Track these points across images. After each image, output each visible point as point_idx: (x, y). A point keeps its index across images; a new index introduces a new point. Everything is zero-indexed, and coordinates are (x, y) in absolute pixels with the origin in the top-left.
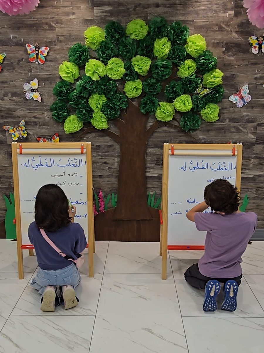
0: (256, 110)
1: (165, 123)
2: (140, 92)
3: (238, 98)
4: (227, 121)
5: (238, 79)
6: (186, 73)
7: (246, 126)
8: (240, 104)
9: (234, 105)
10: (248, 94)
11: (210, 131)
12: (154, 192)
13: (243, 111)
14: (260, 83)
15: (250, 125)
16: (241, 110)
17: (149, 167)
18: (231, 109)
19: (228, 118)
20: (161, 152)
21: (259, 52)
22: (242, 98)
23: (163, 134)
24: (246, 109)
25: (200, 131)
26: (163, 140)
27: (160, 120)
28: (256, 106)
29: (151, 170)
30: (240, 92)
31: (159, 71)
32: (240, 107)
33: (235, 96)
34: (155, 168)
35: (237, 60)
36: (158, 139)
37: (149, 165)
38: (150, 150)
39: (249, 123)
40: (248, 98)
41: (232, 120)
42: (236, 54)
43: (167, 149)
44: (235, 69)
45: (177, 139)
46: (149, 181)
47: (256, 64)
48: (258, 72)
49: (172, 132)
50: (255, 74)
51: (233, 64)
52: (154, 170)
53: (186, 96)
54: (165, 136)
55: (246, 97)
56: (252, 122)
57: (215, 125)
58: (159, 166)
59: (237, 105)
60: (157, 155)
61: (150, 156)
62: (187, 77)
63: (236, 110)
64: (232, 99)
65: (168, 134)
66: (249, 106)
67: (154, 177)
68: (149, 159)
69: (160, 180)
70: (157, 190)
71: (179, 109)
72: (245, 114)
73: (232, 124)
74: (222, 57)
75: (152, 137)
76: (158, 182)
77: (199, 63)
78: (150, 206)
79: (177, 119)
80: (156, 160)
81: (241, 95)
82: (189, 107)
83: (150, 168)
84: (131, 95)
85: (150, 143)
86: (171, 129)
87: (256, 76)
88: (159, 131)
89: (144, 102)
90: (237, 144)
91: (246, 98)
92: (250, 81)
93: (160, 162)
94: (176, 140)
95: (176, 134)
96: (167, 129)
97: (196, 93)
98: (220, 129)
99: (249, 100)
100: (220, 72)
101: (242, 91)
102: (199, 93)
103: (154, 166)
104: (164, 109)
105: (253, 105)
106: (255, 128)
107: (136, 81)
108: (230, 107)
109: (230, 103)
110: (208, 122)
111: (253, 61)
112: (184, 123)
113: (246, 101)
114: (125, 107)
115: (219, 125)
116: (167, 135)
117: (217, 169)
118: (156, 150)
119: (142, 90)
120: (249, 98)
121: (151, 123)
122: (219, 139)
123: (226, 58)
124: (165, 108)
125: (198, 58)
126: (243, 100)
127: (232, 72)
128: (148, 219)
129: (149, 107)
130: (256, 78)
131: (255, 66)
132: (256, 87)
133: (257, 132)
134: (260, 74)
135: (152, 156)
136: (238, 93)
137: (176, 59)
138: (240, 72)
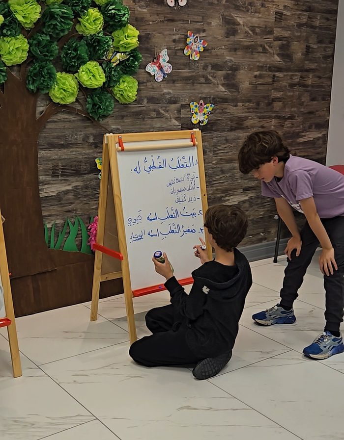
0: (178, 85)
1: (65, 106)
2: (25, 55)
3: (156, 68)
4: (145, 101)
5: (153, 40)
6: (92, 29)
7: (168, 108)
8: (159, 78)
9: (152, 78)
10: (168, 62)
11: (125, 118)
12: (53, 222)
13: (163, 86)
14: (179, 48)
15: (173, 106)
16: (160, 86)
17: (41, 183)
18: (149, 84)
19: (146, 97)
20: (59, 154)
21: (175, 5)
22: (161, 68)
23: (60, 126)
24: (167, 83)
25: (112, 118)
26: (60, 134)
27: (58, 101)
28: (178, 80)
29: (46, 186)
30: (158, 60)
31: (58, 24)
32: (159, 81)
33: (153, 65)
34: (52, 182)
35: (152, 14)
36: (52, 134)
37: (42, 178)
38: (42, 152)
39: (172, 104)
40: (168, 68)
41: (151, 100)
42: (149, 5)
43: (113, 143)
44: (149, 26)
45: (81, 131)
46: (43, 205)
47: (172, 20)
48: (176, 32)
49: (74, 121)
50: (174, 35)
51: (146, 19)
52: (50, 186)
53: (95, 63)
54: (64, 129)
55: (165, 66)
56: (175, 102)
57: (130, 107)
58: (57, 179)
59: (156, 78)
60: (54, 159)
61: (43, 163)
62: (94, 35)
63: (155, 86)
64: (150, 70)
65: (67, 125)
66: (170, 79)
67: (51, 197)
68: (41, 168)
69: (60, 201)
70: (57, 219)
71: (87, 83)
72: (165, 90)
73: (152, 106)
74: (133, 8)
75: (45, 130)
76: (57, 205)
77: (109, 13)
78: (49, 247)
79: (80, 101)
80: (52, 169)
81: (160, 64)
82: (101, 81)
83: (45, 183)
84: (11, 60)
85: (41, 141)
86: (72, 117)
87: (174, 37)
88: (54, 120)
89: (35, 71)
90: (192, 129)
91: (166, 68)
92: (168, 45)
93: (58, 172)
94: (80, 133)
95: (79, 124)
96: (66, 116)
97: (106, 59)
98: (137, 114)
99: (170, 71)
100: (134, 29)
101: (161, 59)
102: (111, 60)
103: (49, 178)
104: (64, 84)
105: (175, 78)
106: (179, 111)
107: (18, 37)
108: (148, 81)
109: (146, 75)
110: (121, 104)
111: (170, 16)
112: (91, 105)
113: (166, 72)
114: (4, 81)
115: (136, 108)
116: (66, 127)
117: (177, 167)
118: (51, 152)
119: (29, 52)
120: (170, 67)
121: (41, 108)
122: (137, 128)
123: (137, 10)
124: (67, 83)
125: (106, 7)
126: (162, 71)
127: (146, 29)
128: (50, 269)
129: (44, 81)
130: (174, 41)
131: (172, 24)
132: (176, 53)
133: (181, 116)
134: (178, 35)
135: (45, 163)
136: (155, 61)
137: (79, 6)
138: (156, 31)
